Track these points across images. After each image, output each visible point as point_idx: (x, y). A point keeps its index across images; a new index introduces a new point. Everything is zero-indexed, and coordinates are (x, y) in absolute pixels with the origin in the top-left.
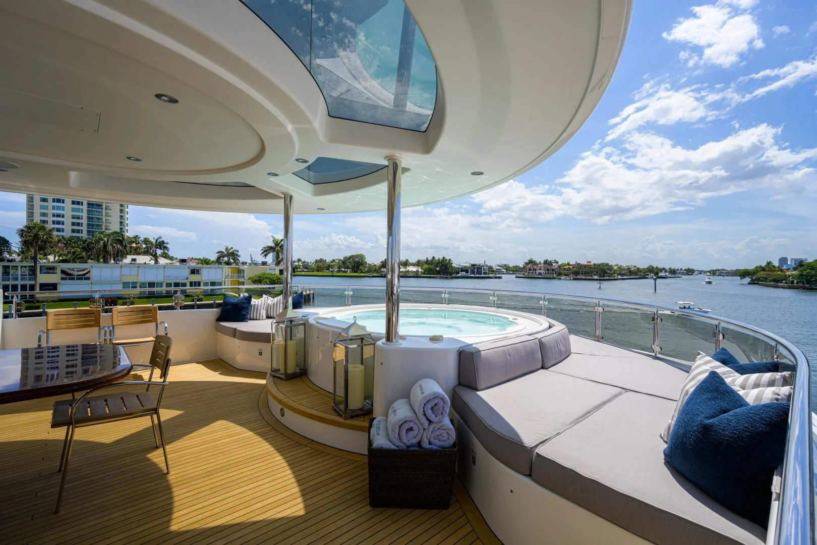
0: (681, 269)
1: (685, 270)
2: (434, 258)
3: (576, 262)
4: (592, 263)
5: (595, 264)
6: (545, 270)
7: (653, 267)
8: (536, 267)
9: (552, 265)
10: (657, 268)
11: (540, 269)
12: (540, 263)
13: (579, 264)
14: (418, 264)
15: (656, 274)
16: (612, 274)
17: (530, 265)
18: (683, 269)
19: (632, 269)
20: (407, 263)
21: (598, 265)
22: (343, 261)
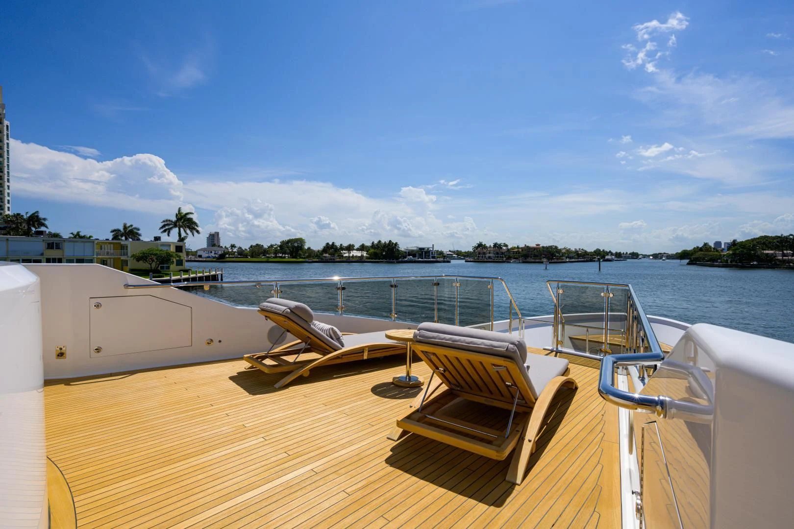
0: (627, 253)
1: (630, 254)
2: (380, 242)
3: (525, 245)
4: (541, 246)
5: (543, 247)
6: (495, 254)
7: (600, 250)
8: (485, 251)
9: (501, 248)
10: (603, 250)
11: (490, 253)
12: (490, 246)
13: (528, 247)
14: (362, 248)
15: (603, 257)
16: (561, 256)
17: (479, 249)
18: (628, 253)
19: (580, 252)
20: (350, 248)
21: (547, 248)
22: (280, 246)
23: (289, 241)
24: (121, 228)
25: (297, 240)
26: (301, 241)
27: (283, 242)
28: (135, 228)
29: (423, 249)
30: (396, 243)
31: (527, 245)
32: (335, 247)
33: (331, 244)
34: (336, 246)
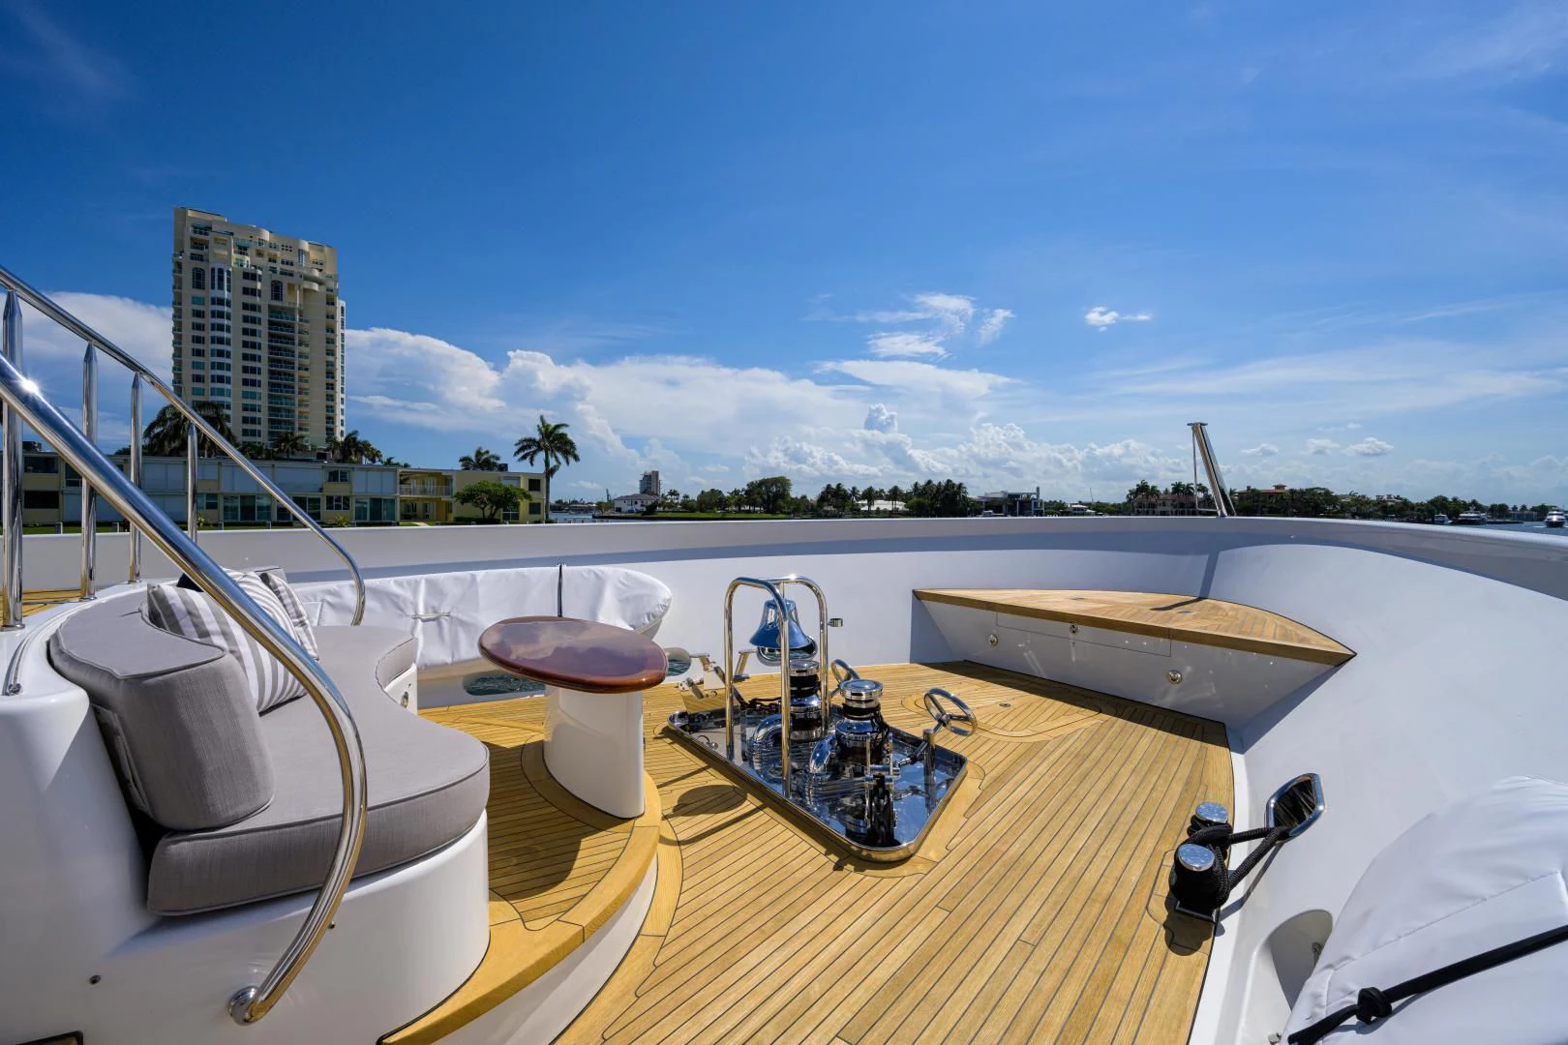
0: (1524, 508)
1: (1533, 509)
2: (929, 482)
3: (1249, 488)
4: (1286, 488)
5: (1292, 491)
6: (1175, 507)
7: (1445, 499)
8: (1153, 500)
9: (1191, 494)
10: (1455, 500)
11: (1164, 505)
12: (1167, 491)
13: (1254, 490)
14: (895, 494)
15: (1457, 514)
16: (1338, 512)
17: (1140, 496)
18: (1529, 507)
19: (1390, 504)
20: (870, 495)
21: (1302, 493)
22: (747, 492)
23: (763, 483)
24: (473, 457)
25: (775, 481)
26: (782, 483)
27: (751, 485)
28: (493, 456)
29: (1017, 496)
30: (961, 484)
31: (1252, 487)
32: (842, 493)
33: (834, 486)
34: (845, 491)
